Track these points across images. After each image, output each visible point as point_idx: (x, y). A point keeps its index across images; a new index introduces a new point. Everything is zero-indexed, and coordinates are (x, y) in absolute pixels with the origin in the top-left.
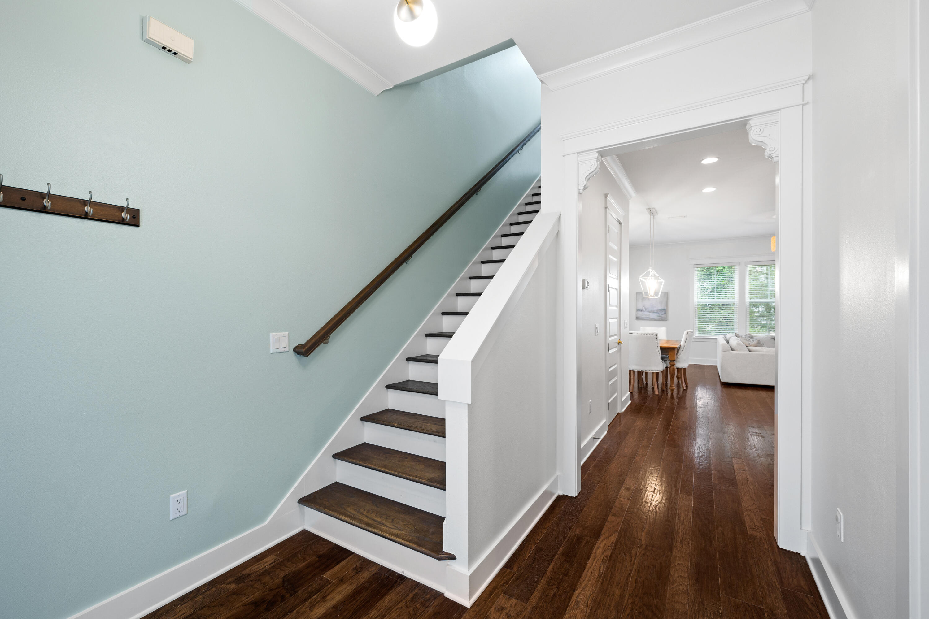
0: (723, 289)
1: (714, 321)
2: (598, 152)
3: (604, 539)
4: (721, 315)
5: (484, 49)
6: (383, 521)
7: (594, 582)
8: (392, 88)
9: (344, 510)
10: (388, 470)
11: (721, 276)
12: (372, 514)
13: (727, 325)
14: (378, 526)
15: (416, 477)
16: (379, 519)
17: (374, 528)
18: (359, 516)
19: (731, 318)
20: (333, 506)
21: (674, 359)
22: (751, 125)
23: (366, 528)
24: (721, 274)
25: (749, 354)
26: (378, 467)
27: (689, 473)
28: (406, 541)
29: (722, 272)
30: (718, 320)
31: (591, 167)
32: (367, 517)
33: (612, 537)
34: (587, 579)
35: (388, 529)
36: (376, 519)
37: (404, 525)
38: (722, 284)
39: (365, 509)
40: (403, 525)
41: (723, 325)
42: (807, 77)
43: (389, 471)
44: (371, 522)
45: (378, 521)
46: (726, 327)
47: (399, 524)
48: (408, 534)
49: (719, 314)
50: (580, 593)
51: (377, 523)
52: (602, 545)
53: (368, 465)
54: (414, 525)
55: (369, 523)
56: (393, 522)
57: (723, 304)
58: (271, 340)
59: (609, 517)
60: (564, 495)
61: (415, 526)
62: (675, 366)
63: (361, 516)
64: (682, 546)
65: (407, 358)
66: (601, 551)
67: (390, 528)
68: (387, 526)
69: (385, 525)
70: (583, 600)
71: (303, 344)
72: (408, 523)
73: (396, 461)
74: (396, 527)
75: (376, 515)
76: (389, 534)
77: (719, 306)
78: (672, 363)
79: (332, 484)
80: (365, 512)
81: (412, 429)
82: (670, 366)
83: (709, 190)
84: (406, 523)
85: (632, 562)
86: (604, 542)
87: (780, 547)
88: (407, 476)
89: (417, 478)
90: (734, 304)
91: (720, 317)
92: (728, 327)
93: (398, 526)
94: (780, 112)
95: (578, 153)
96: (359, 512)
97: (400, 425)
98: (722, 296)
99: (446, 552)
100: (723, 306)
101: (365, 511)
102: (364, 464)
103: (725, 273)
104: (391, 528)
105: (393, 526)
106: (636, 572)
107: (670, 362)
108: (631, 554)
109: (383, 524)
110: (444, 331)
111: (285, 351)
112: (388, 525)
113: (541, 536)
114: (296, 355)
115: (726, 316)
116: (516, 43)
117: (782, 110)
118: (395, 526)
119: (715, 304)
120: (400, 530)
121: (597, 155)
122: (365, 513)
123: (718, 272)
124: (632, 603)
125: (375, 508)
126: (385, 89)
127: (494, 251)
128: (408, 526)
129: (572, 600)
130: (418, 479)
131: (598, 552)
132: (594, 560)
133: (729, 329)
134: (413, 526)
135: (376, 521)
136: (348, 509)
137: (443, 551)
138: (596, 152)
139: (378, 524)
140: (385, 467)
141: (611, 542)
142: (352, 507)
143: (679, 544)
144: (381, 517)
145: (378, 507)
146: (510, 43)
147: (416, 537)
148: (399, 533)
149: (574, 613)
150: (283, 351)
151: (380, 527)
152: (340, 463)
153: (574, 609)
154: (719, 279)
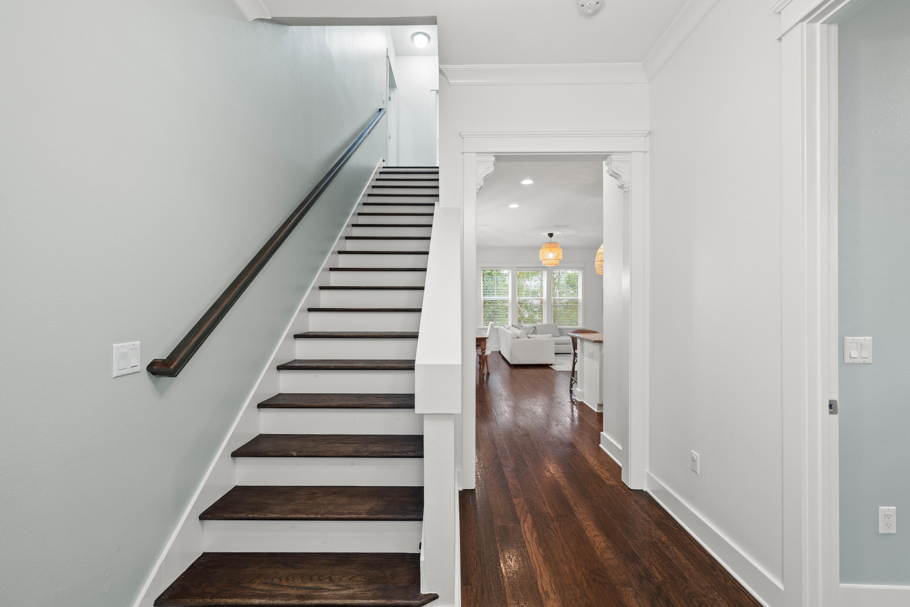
0: (491, 288)
1: (486, 314)
2: (495, 156)
3: (524, 523)
4: (490, 310)
5: (404, 17)
6: (318, 585)
7: (544, 566)
8: (269, 18)
9: (248, 590)
10: (304, 514)
11: (490, 277)
12: (295, 581)
13: (494, 318)
14: (316, 593)
15: (350, 513)
16: (310, 585)
17: (313, 599)
18: (279, 591)
19: (496, 311)
20: (227, 591)
21: (485, 348)
22: (612, 159)
23: (299, 603)
24: (490, 276)
25: (529, 340)
26: (288, 515)
27: (540, 444)
28: (369, 599)
29: (491, 274)
30: (489, 314)
31: (488, 169)
32: (293, 588)
33: (528, 518)
34: (537, 567)
35: (333, 593)
36: (307, 585)
37: (350, 579)
38: (491, 284)
39: (279, 578)
40: (348, 581)
41: (491, 318)
42: (648, 132)
43: (307, 516)
44: (303, 592)
45: (310, 587)
46: (493, 319)
47: (343, 581)
48: (363, 589)
49: (489, 308)
50: (541, 582)
51: (312, 590)
52: (526, 529)
53: (269, 516)
54: (362, 575)
55: (301, 595)
56: (333, 581)
57: (491, 301)
58: (114, 356)
59: (514, 501)
60: (464, 490)
61: (364, 576)
62: (485, 354)
63: (281, 589)
64: (579, 509)
65: (278, 367)
66: (529, 534)
67: (335, 591)
68: (329, 590)
69: (325, 589)
70: (549, 589)
71: (165, 358)
72: (353, 576)
73: (305, 501)
74: (341, 586)
75: (302, 581)
76: (339, 599)
77: (489, 302)
78: (483, 352)
79: (198, 558)
80: (283, 581)
81: (322, 455)
82: (482, 354)
83: (514, 206)
84: (351, 576)
85: (557, 536)
86: (526, 525)
87: (631, 489)
88: (337, 516)
89: (352, 515)
90: (509, 300)
91: (490, 311)
92: (495, 319)
93: (343, 584)
94: (630, 154)
95: (477, 153)
96: (273, 585)
97: (300, 452)
98: (491, 294)
99: (425, 594)
100: (491, 302)
101: (281, 580)
102: (263, 516)
103: (493, 276)
104: (337, 590)
105: (337, 586)
106: (566, 544)
107: (482, 351)
108: (551, 529)
109: (321, 589)
110: (310, 331)
111: (135, 372)
112: (330, 588)
113: (473, 538)
114: (150, 376)
115: (493, 310)
116: (438, 23)
117: (632, 153)
118: (339, 586)
119: (486, 300)
120: (350, 588)
121: (494, 158)
122: (284, 583)
123: (488, 274)
124: (582, 574)
125: (292, 571)
126: (261, 17)
127: (348, 241)
128: (356, 580)
129: (541, 593)
130: (354, 515)
131: (527, 536)
132: (530, 546)
133: (495, 321)
134: (362, 577)
135: (309, 588)
136: (253, 586)
137: (421, 594)
138: (492, 156)
139: (314, 591)
140: (296, 511)
141: (531, 524)
142: (257, 581)
143: (575, 507)
144: (312, 581)
145: (297, 569)
146: (432, 21)
147: (377, 589)
148: (351, 593)
149: (550, 605)
150: (132, 372)
151: (320, 593)
152: (212, 524)
153: (548, 601)
154: (489, 280)
